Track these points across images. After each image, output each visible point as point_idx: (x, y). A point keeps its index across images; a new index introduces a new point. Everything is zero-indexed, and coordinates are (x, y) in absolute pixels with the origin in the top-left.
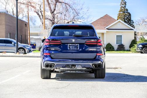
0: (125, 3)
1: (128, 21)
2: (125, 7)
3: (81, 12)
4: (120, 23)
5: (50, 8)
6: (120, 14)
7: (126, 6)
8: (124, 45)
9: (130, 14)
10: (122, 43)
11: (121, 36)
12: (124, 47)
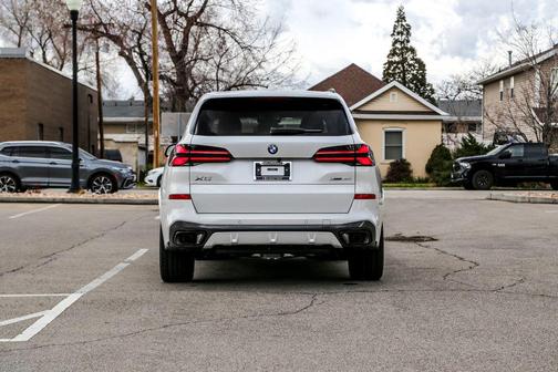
0: (407, 30)
1: (416, 85)
2: (408, 41)
3: (268, 56)
4: (396, 93)
5: (169, 41)
6: (390, 63)
7: (410, 38)
8: (409, 164)
9: (422, 66)
10: (404, 157)
11: (401, 132)
12: (411, 168)
